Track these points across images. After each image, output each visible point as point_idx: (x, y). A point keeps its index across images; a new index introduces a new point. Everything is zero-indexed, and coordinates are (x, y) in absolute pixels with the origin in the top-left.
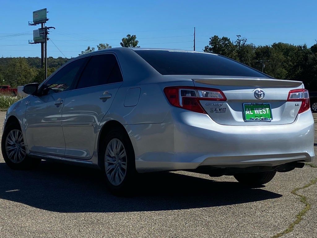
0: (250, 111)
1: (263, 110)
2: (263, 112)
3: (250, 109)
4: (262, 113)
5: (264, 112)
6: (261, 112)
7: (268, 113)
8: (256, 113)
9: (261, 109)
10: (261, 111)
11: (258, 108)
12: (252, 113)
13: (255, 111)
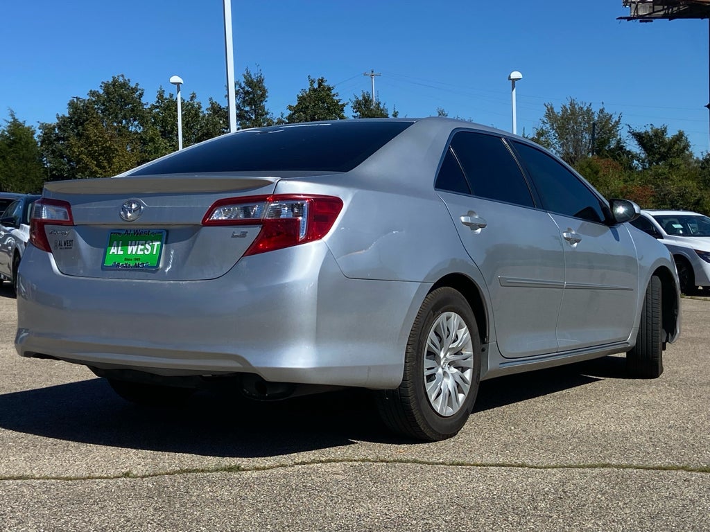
0: (120, 248)
1: (147, 245)
2: (146, 251)
3: (121, 242)
4: (142, 253)
5: (148, 250)
6: (141, 250)
7: (154, 253)
8: (129, 253)
9: (142, 245)
10: (143, 247)
11: (137, 242)
12: (122, 253)
13: (130, 248)
